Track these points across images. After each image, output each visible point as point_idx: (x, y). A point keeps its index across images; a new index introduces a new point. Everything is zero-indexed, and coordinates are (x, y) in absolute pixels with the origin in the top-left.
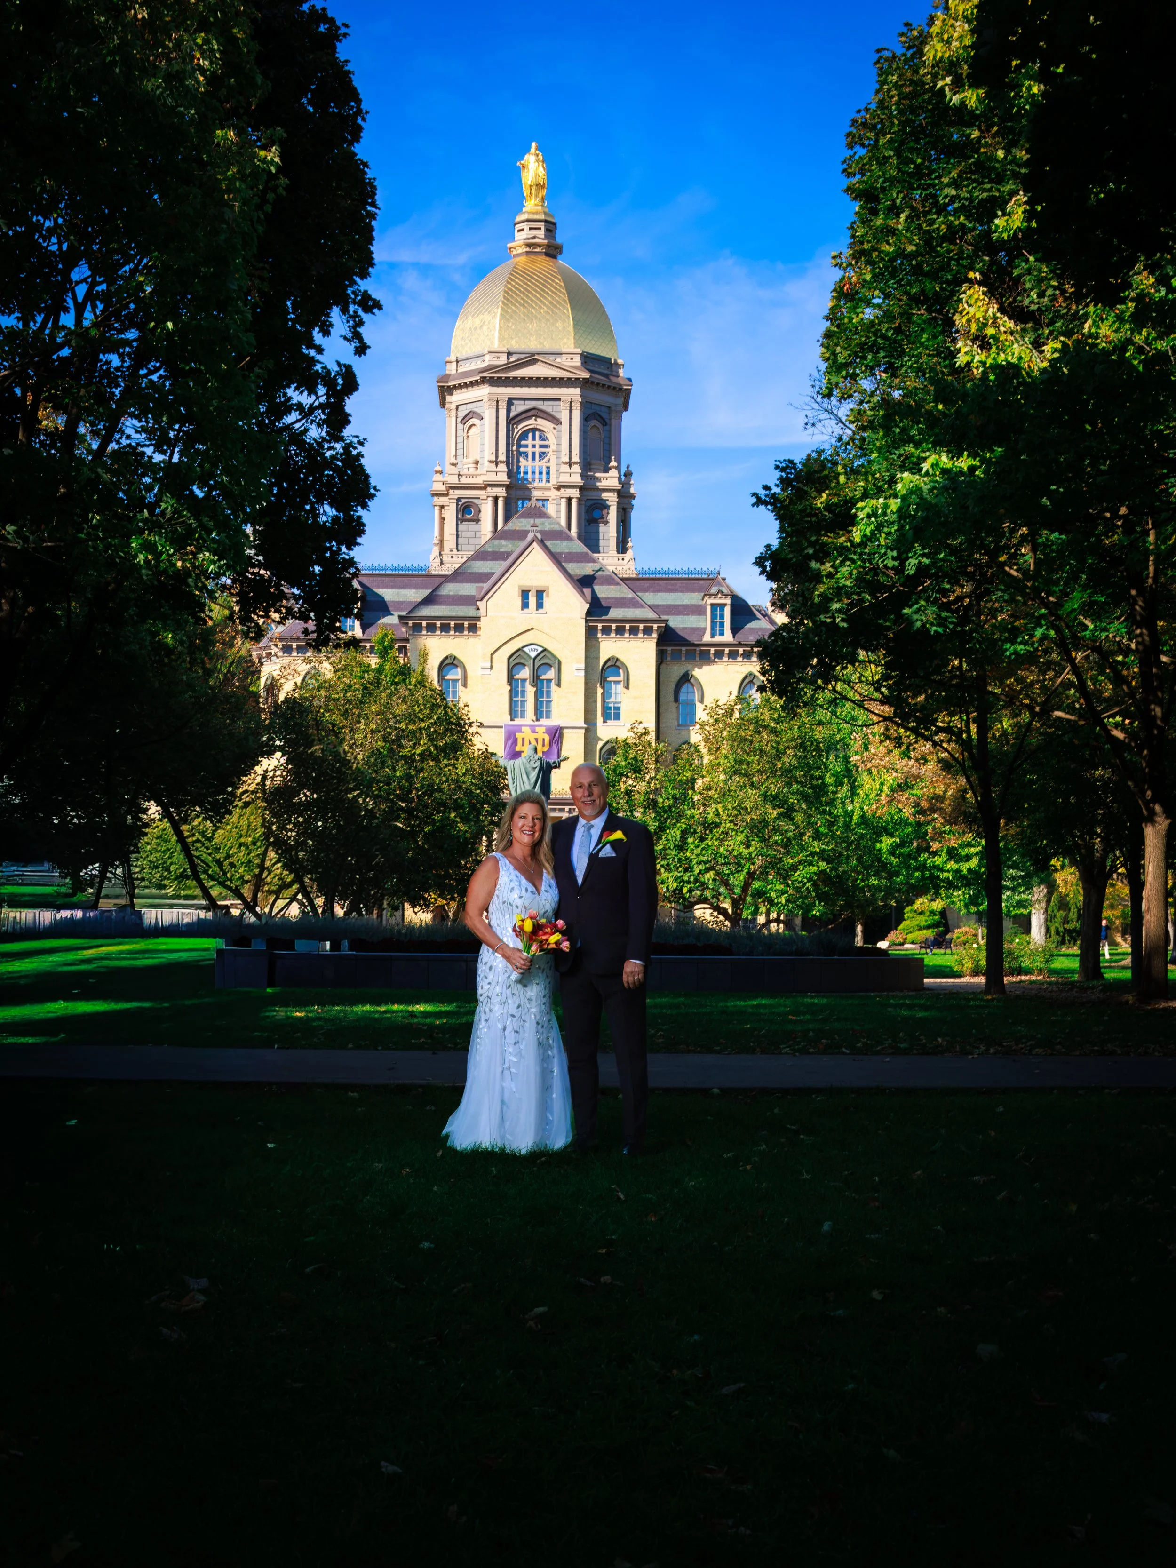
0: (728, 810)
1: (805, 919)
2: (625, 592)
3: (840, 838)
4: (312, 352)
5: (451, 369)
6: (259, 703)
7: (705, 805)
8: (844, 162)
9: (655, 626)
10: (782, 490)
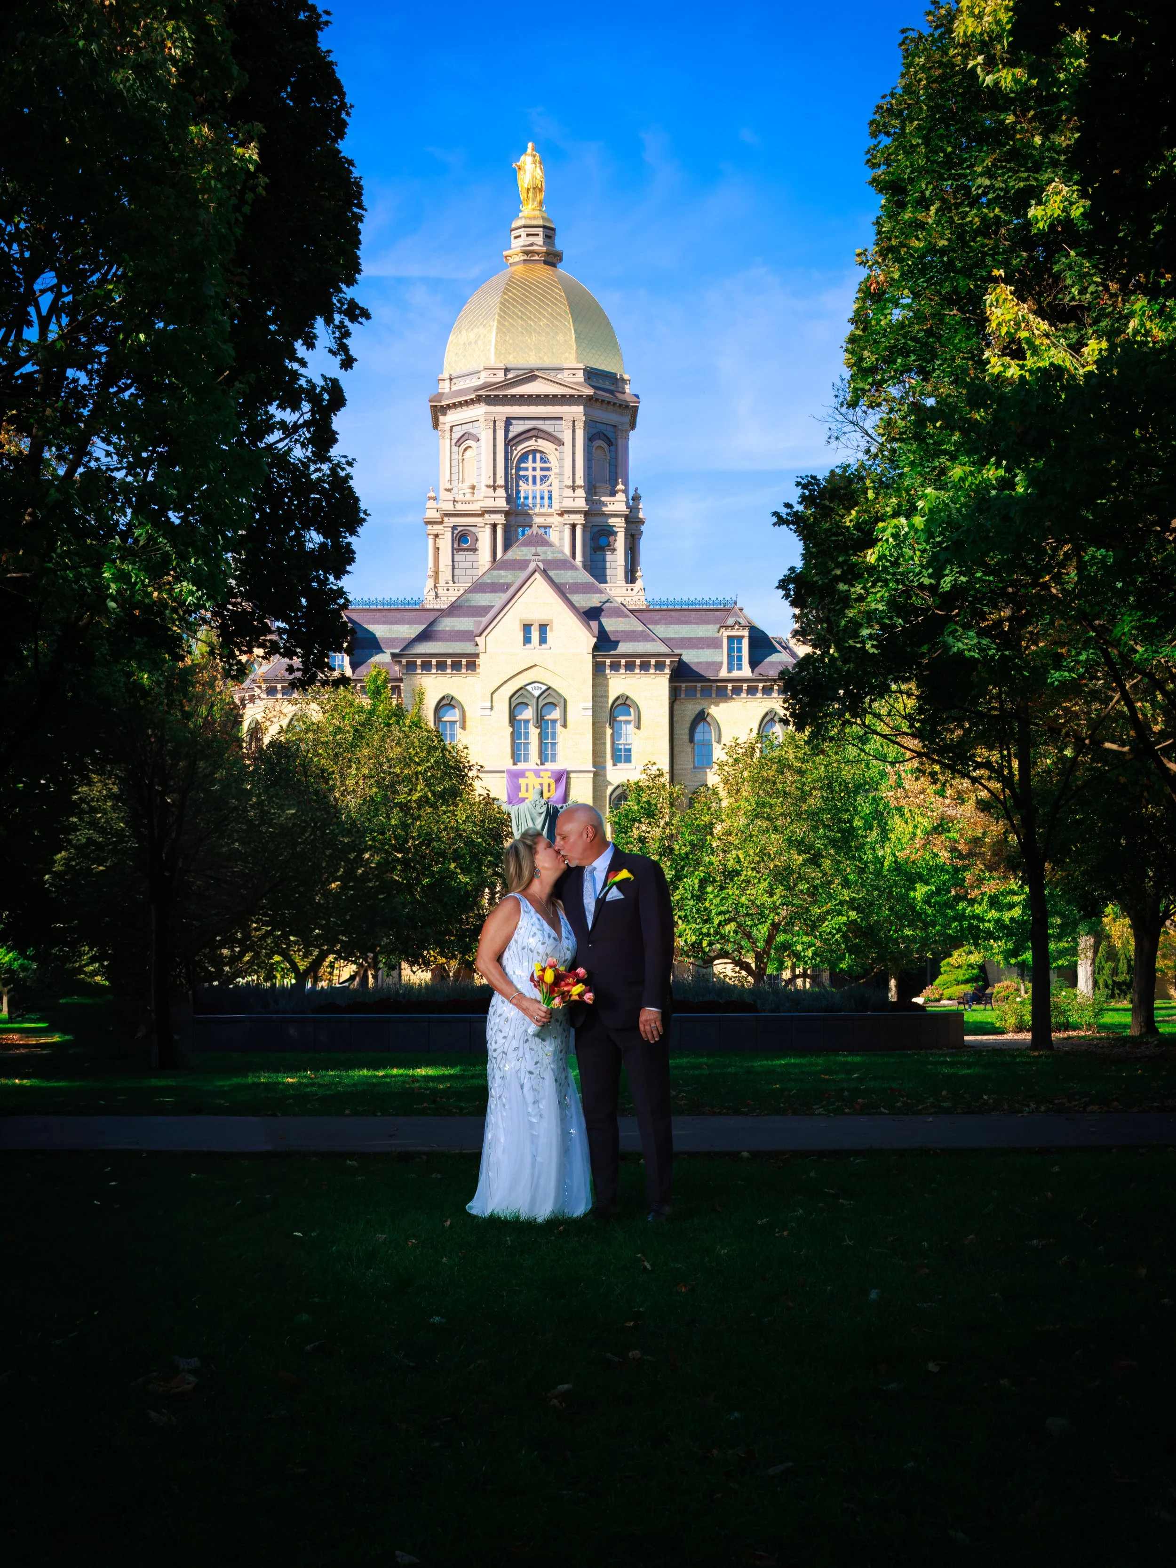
0: (750, 856)
1: (832, 974)
2: (633, 624)
3: (872, 886)
4: (296, 366)
5: (445, 387)
6: (242, 748)
7: (724, 851)
8: (868, 152)
9: (668, 661)
10: (805, 508)
